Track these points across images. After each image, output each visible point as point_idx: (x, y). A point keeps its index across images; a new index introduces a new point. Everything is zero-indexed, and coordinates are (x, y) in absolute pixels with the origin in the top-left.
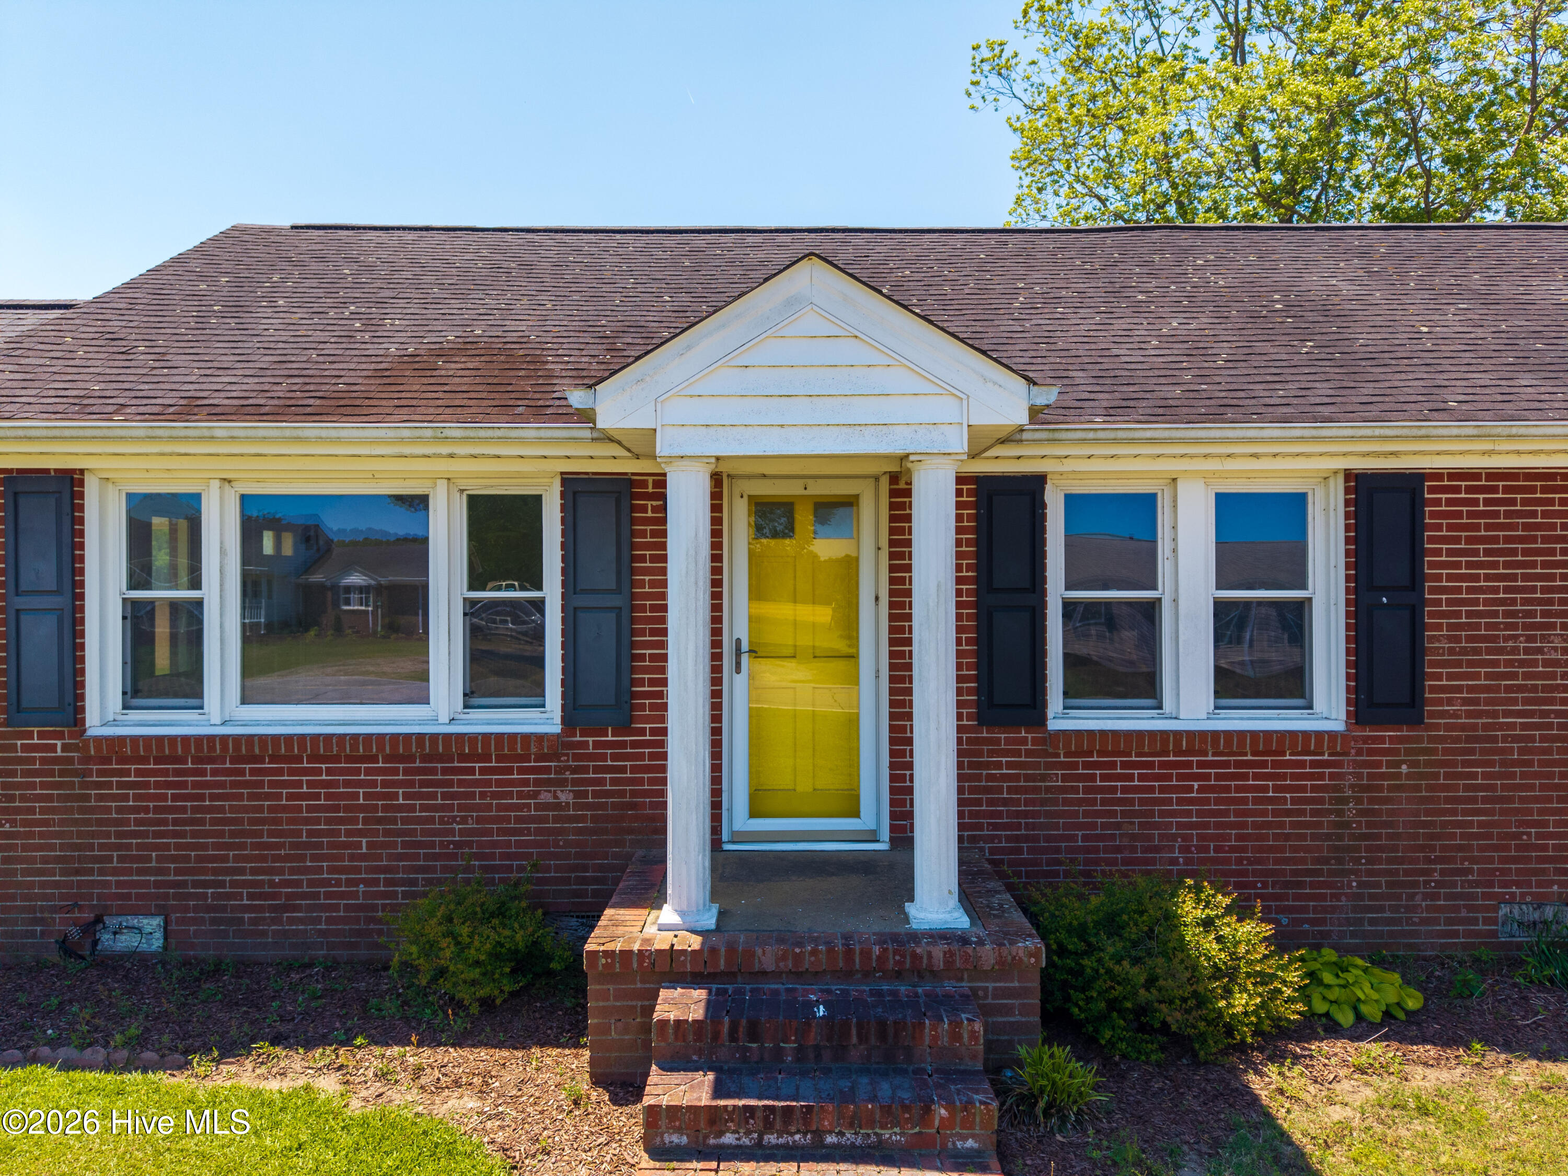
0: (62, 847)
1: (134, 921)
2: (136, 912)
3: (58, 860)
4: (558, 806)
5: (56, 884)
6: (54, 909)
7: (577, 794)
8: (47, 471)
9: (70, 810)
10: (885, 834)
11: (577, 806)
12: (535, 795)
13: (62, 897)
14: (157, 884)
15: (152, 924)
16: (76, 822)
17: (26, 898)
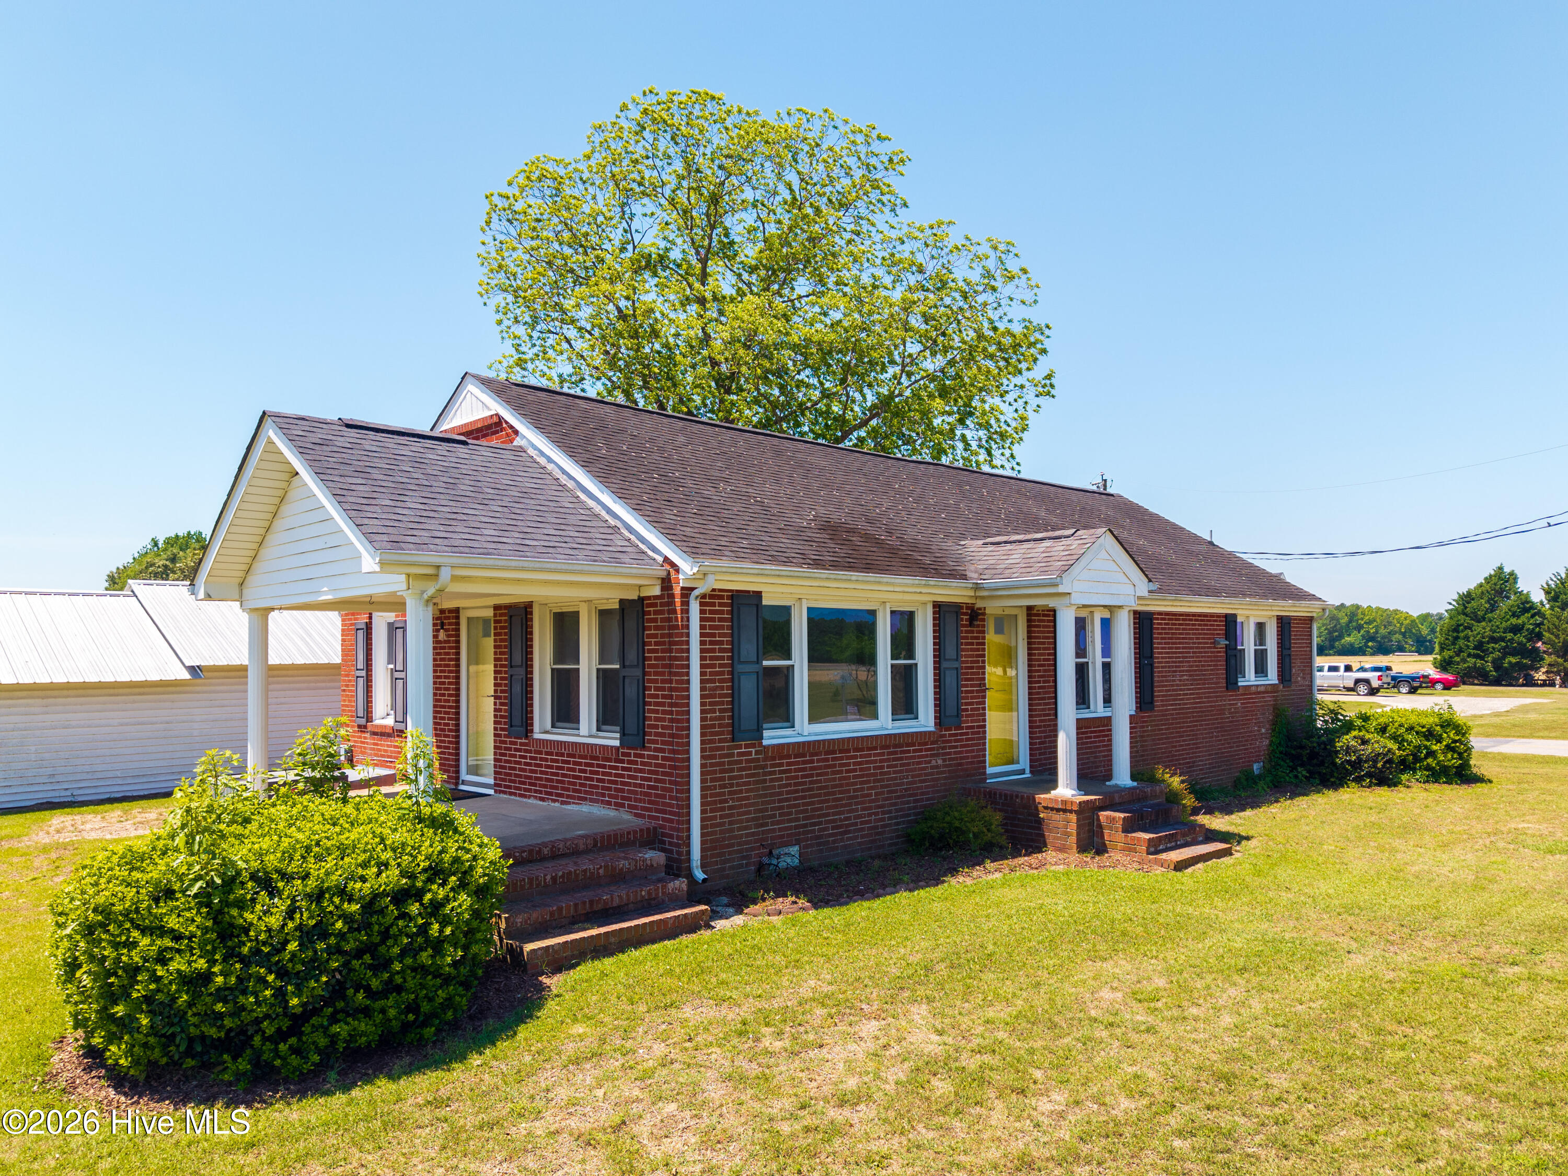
0: (756, 811)
1: (786, 850)
2: (787, 845)
3: (753, 819)
4: (937, 767)
5: (753, 834)
6: (752, 849)
7: (944, 760)
8: (748, 592)
9: (758, 789)
10: (1028, 770)
11: (945, 766)
12: (930, 762)
13: (756, 841)
14: (796, 827)
15: (794, 850)
16: (761, 796)
17: (739, 844)
